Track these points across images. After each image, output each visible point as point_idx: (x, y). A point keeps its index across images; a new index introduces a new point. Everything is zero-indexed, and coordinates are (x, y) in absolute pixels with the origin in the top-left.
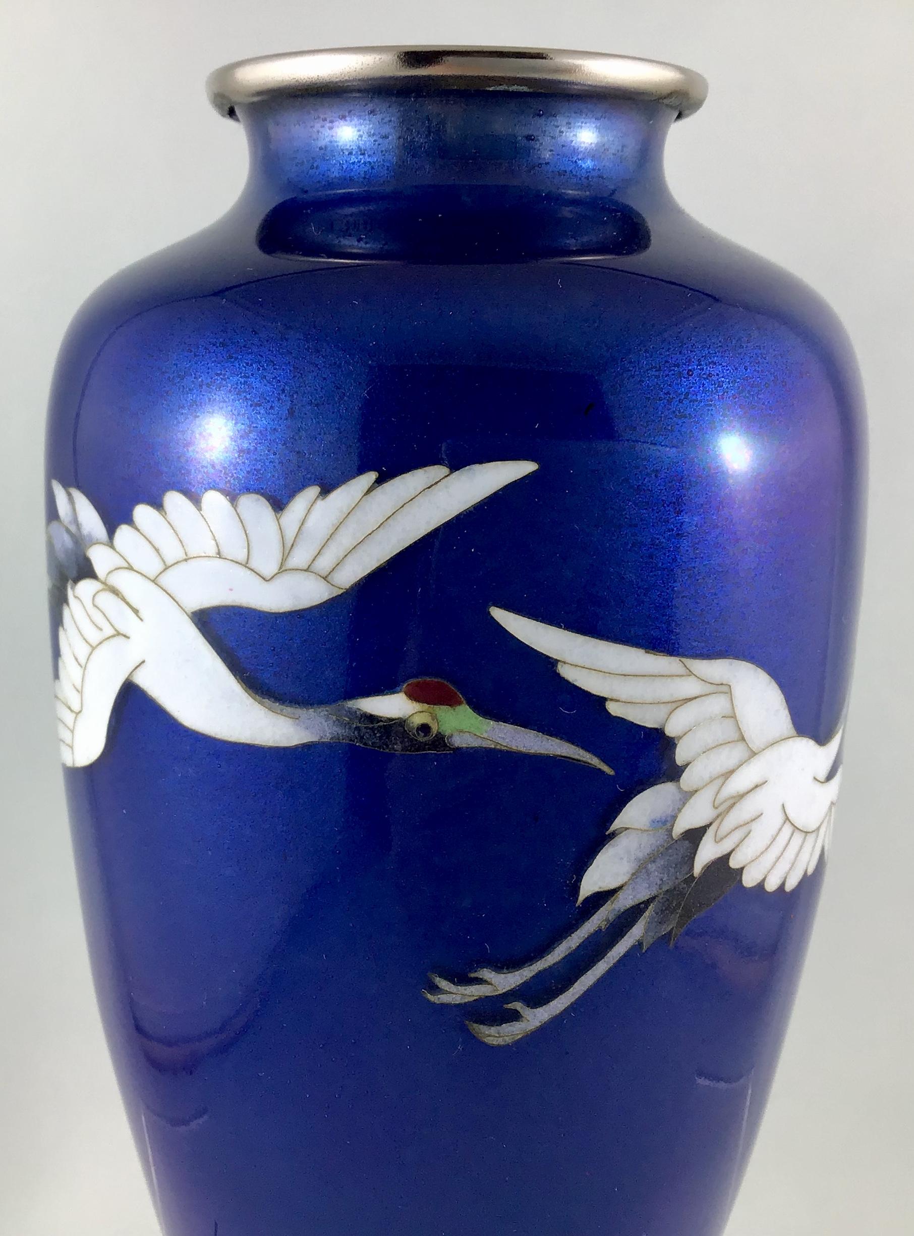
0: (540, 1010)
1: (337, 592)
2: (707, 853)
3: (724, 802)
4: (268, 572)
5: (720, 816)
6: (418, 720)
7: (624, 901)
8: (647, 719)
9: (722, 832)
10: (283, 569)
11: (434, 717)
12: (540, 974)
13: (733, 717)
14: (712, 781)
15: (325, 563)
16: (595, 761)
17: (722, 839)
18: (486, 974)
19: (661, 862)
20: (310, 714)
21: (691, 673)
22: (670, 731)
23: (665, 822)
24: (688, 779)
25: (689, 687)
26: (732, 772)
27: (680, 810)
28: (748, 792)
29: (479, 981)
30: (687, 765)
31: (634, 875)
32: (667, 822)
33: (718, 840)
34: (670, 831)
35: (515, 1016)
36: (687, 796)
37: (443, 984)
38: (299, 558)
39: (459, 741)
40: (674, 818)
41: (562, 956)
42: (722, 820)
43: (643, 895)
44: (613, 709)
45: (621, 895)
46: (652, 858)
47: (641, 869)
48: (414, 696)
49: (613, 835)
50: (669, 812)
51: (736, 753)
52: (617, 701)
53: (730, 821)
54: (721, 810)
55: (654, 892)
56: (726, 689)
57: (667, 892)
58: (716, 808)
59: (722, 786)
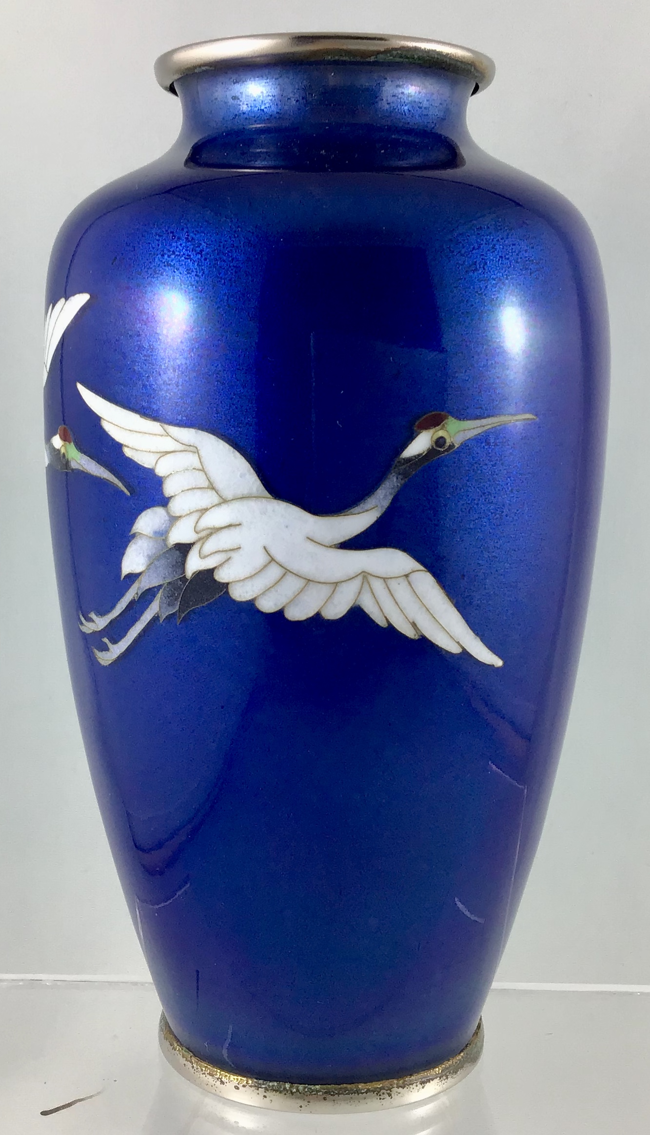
0: (115, 646)
2: (194, 564)
3: (203, 530)
5: (203, 540)
7: (144, 584)
8: (145, 460)
9: (204, 552)
11: (66, 450)
12: (112, 622)
13: (203, 470)
14: (191, 513)
16: (120, 485)
17: (206, 557)
18: (93, 615)
19: (162, 562)
21: (168, 435)
22: (160, 471)
24: (173, 508)
25: (169, 444)
26: (206, 510)
27: (171, 528)
28: (221, 528)
29: (91, 620)
30: (171, 498)
31: (149, 567)
32: (162, 535)
33: (203, 557)
34: (165, 540)
35: (107, 648)
36: (175, 519)
37: (83, 620)
39: (73, 465)
40: (167, 532)
41: (119, 612)
42: (203, 544)
43: (155, 583)
44: (128, 452)
45: (142, 578)
46: (158, 558)
47: (152, 563)
48: (62, 437)
49: (134, 536)
50: (164, 527)
51: (209, 497)
52: (128, 447)
53: (211, 545)
54: (203, 534)
55: (161, 583)
56: (193, 449)
57: (169, 583)
58: (197, 533)
59: (200, 517)
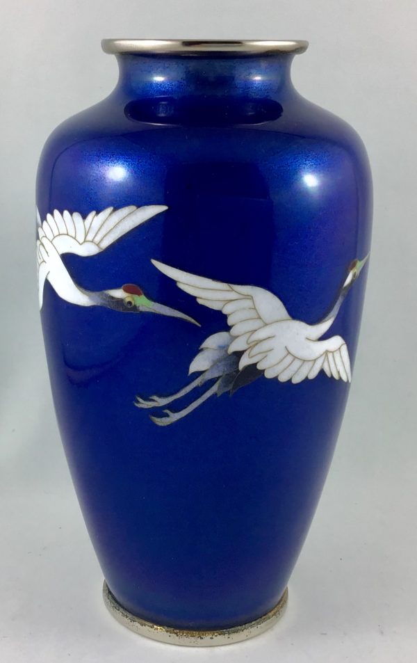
0: (176, 414)
1: (101, 250)
2: (244, 362)
3: (253, 342)
4: (81, 242)
5: (251, 348)
6: (128, 300)
7: (207, 376)
8: (215, 306)
9: (251, 355)
10: (85, 241)
11: (133, 299)
12: (175, 400)
13: (255, 309)
14: (245, 333)
15: (97, 239)
16: (193, 321)
17: (252, 357)
18: (155, 398)
19: (223, 363)
20: (93, 294)
21: (233, 290)
22: (225, 311)
23: (224, 347)
24: (234, 331)
25: (232, 295)
26: (256, 330)
27: (231, 343)
28: (264, 340)
29: (154, 400)
30: (233, 326)
31: (212, 367)
32: (224, 348)
33: (250, 357)
34: (226, 351)
35: (167, 416)
36: (234, 338)
37: (140, 400)
38: (90, 237)
39: (141, 309)
40: (228, 346)
41: (183, 394)
43: (216, 375)
44: (200, 301)
45: (206, 373)
46: (219, 361)
47: (215, 364)
48: (126, 290)
49: (202, 350)
50: (226, 343)
51: (257, 324)
52: (201, 298)
53: (256, 350)
54: (251, 345)
55: (221, 374)
56: (250, 297)
57: (226, 375)
58: (248, 344)
59: (251, 336)
